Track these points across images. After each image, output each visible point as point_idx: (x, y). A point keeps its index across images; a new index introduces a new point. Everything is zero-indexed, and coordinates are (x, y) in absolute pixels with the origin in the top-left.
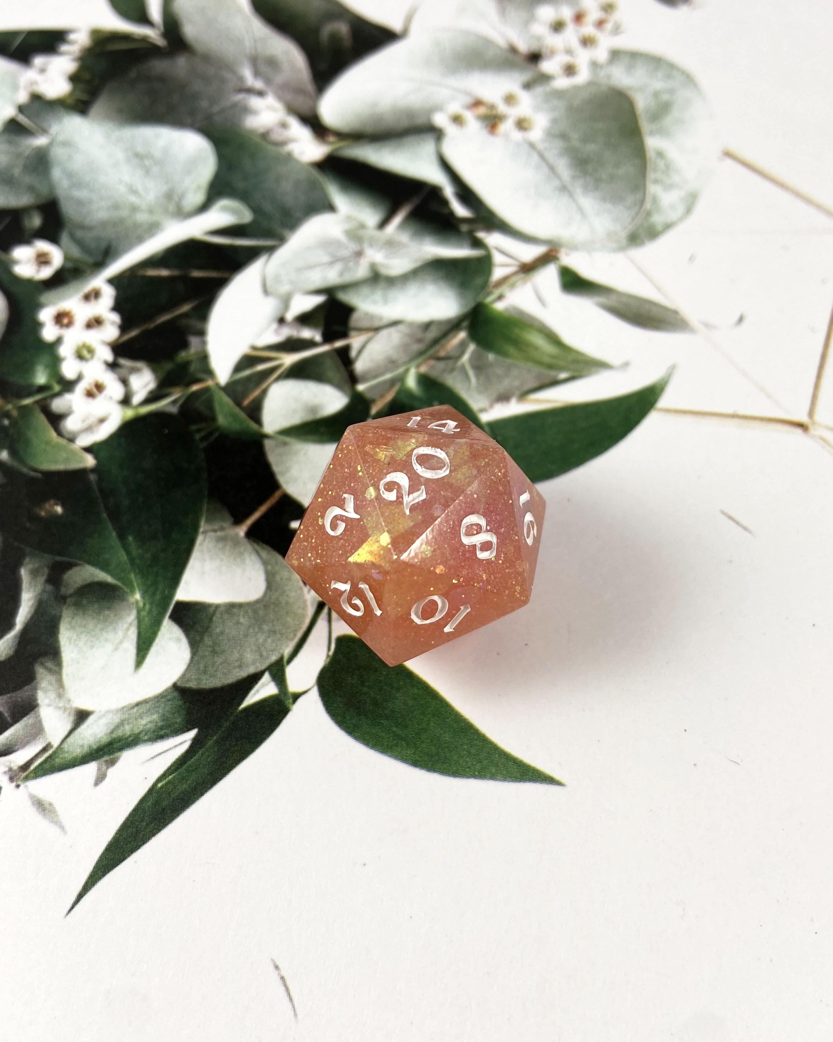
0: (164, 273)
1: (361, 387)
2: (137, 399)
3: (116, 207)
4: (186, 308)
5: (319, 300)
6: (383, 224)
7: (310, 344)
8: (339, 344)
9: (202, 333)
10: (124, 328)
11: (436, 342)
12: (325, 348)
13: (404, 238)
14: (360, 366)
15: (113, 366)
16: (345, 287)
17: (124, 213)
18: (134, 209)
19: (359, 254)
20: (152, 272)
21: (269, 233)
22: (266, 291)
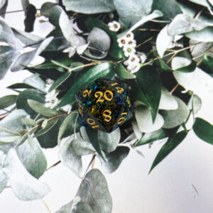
0: (144, 30)
1: (194, 59)
2: (143, 62)
3: (130, 12)
4: (150, 39)
5: (181, 37)
6: (195, 17)
7: (180, 48)
8: (187, 48)
9: (155, 45)
10: (137, 44)
11: (210, 48)
12: (184, 49)
13: (200, 20)
14: (193, 54)
15: (136, 53)
16: (187, 33)
17: (132, 14)
18: (135, 13)
19: (190, 25)
20: (141, 30)
21: (168, 19)
22: (169, 35)
